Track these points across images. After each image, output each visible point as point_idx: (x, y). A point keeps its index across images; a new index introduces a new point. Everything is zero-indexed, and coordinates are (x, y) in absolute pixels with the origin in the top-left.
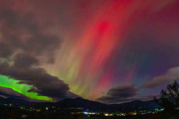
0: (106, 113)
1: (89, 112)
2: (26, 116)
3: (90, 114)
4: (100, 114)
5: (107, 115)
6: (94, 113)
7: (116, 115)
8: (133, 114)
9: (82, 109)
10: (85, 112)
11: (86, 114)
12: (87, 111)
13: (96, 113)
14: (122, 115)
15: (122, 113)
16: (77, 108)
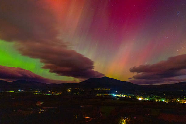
0: (140, 97)
1: (118, 93)
2: (42, 103)
3: (119, 96)
4: (132, 96)
5: (140, 99)
6: (124, 96)
7: (154, 100)
8: (182, 102)
9: (109, 90)
10: (113, 94)
11: (114, 97)
12: (115, 93)
13: (127, 96)
14: (163, 101)
15: (163, 98)
16: (103, 89)
